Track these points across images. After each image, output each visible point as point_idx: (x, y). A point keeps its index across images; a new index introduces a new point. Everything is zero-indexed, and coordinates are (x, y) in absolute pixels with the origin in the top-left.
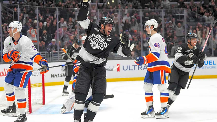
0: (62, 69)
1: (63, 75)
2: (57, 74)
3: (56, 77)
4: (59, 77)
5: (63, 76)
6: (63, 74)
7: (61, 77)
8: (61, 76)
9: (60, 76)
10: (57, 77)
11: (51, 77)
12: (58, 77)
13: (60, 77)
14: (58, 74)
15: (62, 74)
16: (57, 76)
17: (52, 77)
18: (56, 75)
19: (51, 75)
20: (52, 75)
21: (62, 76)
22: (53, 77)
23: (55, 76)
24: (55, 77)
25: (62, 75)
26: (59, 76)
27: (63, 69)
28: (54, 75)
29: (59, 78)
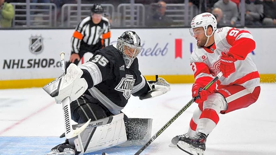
0: (32, 48)
1: (35, 63)
2: (19, 61)
3: (15, 66)
4: (24, 67)
5: (34, 67)
6: (35, 60)
7: (28, 67)
8: (29, 65)
9: (25, 64)
10: (18, 67)
11: (4, 68)
12: (22, 67)
13: (26, 69)
14: (22, 61)
15: (32, 60)
16: (18, 64)
17: (6, 67)
18: (16, 62)
19: (3, 62)
20: (5, 62)
21: (31, 64)
22: (9, 67)
23: (14, 64)
24: (13, 67)
25: (32, 62)
26: (23, 65)
27: (34, 48)
28: (10, 61)
29: (23, 69)
